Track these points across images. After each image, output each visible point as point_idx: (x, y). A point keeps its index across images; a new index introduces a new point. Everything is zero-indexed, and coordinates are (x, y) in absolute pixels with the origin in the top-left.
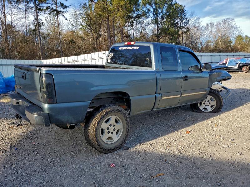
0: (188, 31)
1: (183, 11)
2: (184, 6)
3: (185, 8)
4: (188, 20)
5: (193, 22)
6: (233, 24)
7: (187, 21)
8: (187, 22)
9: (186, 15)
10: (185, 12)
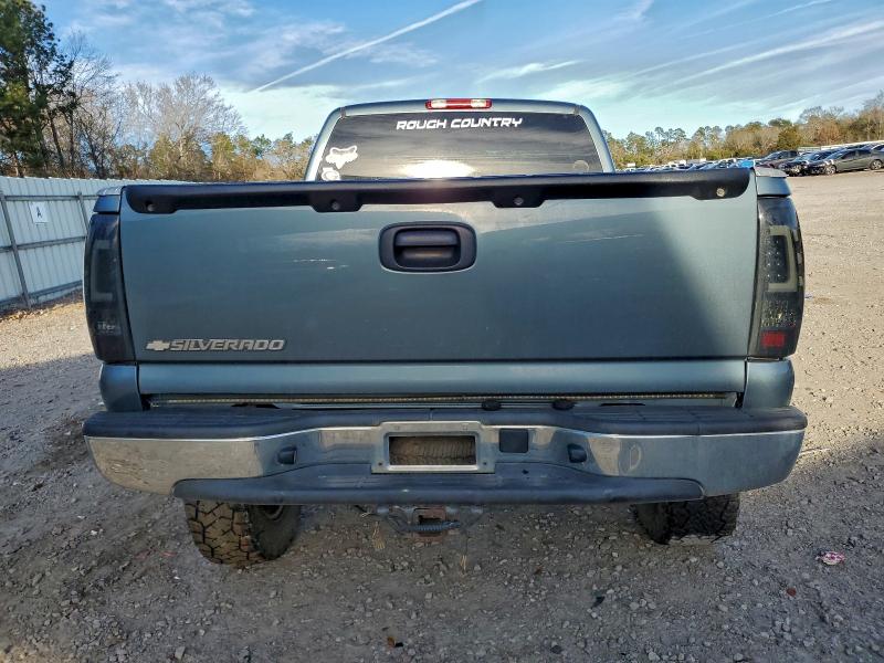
0: (74, 105)
1: (41, 27)
2: (44, 7)
3: (46, 14)
4: (67, 62)
5: (84, 75)
6: (211, 94)
7: (65, 65)
8: (65, 72)
9: (56, 41)
10: (49, 30)
